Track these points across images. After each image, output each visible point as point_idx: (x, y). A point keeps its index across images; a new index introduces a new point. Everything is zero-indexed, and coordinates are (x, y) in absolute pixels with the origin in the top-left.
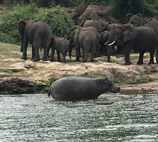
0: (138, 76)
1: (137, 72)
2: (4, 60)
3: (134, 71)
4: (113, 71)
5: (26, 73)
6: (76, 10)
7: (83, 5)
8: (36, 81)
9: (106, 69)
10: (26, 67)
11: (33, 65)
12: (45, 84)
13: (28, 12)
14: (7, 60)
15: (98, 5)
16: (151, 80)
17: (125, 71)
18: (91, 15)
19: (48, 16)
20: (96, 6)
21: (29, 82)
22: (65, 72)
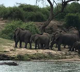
0: (60, 56)
1: (60, 54)
2: (2, 47)
3: (59, 54)
4: (49, 53)
5: (10, 53)
6: (44, 24)
7: (48, 22)
8: (11, 55)
9: (46, 52)
10: (10, 50)
11: (14, 49)
12: (15, 57)
13: (18, 24)
14: (4, 47)
15: (59, 21)
16: (66, 58)
17: (55, 54)
18: (54, 26)
19: (27, 26)
20: (58, 22)
21: (8, 56)
22: (27, 53)
